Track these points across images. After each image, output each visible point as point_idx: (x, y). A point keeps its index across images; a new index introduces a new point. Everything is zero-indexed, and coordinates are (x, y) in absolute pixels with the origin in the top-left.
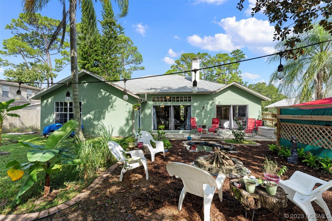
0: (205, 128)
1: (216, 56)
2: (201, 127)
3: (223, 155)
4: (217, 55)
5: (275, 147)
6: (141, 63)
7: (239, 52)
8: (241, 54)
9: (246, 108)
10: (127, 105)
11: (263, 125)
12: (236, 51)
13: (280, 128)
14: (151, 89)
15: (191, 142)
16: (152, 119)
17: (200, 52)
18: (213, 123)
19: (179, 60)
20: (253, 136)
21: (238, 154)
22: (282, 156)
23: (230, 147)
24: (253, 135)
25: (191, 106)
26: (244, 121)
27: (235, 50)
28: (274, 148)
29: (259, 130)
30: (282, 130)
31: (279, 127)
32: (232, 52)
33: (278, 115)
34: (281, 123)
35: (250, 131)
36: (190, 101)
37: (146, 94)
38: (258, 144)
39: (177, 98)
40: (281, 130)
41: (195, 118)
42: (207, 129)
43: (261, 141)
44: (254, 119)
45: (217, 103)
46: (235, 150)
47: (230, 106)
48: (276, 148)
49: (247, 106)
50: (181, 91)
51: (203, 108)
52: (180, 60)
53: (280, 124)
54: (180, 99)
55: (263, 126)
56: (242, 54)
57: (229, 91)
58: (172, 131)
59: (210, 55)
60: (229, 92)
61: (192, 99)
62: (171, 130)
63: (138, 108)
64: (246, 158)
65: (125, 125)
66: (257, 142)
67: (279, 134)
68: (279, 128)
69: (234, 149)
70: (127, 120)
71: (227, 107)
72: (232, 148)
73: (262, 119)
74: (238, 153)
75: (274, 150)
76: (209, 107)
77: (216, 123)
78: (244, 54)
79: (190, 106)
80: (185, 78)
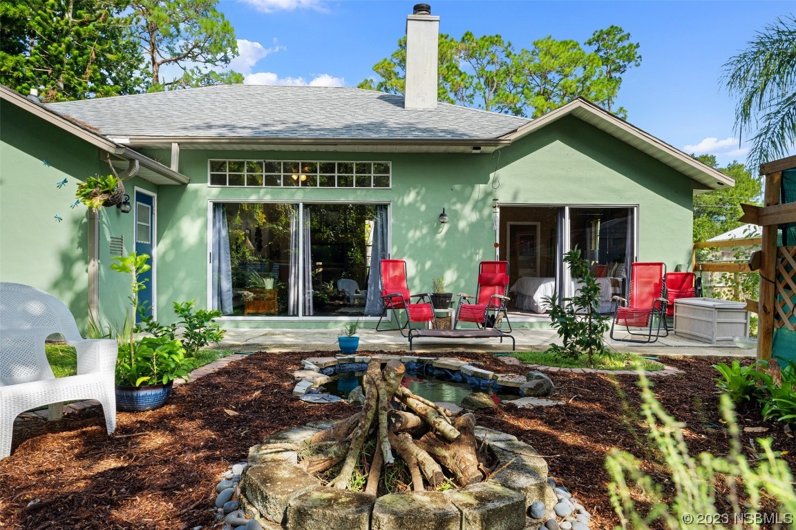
0: (445, 307)
1: (532, 48)
2: (427, 299)
3: (420, 415)
4: (535, 44)
5: (749, 377)
6: (230, 57)
7: (618, 37)
8: (626, 43)
9: (629, 221)
10: (59, 187)
11: (698, 293)
12: (608, 34)
13: (779, 276)
14: (210, 127)
15: (352, 361)
16: (210, 266)
17: (470, 31)
18: (484, 282)
19: (388, 61)
20: (653, 339)
21: (557, 410)
22: (784, 422)
23: (523, 379)
24: (650, 335)
25: (390, 209)
26: (620, 279)
27: (605, 30)
28: (743, 380)
29: (679, 313)
30: (787, 287)
31: (772, 269)
32: (592, 37)
33: (772, 209)
34: (784, 250)
35: (641, 319)
36: (381, 183)
37: (175, 148)
38: (670, 370)
39: (328, 168)
40: (780, 288)
41: (404, 259)
42: (452, 312)
43: (685, 357)
44: (661, 264)
45: (505, 198)
46: (545, 395)
47: (561, 209)
48: (752, 382)
49: (632, 209)
50: (342, 137)
51: (443, 215)
52: (395, 60)
53: (779, 254)
54: (336, 174)
55: (697, 296)
56: (630, 46)
57: (558, 142)
58: (301, 317)
59: (510, 45)
60: (558, 149)
61: (390, 175)
62: (297, 315)
63: (106, 197)
64: (589, 433)
65: (56, 285)
66: (667, 361)
67: (770, 308)
68: (772, 277)
69: (540, 391)
70: (67, 261)
71: (549, 215)
72: (532, 384)
73: (696, 269)
74: (557, 406)
75: (746, 393)
76: (468, 215)
77: (494, 281)
78: (638, 46)
79: (384, 207)
80: (381, 98)
